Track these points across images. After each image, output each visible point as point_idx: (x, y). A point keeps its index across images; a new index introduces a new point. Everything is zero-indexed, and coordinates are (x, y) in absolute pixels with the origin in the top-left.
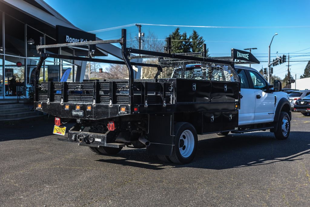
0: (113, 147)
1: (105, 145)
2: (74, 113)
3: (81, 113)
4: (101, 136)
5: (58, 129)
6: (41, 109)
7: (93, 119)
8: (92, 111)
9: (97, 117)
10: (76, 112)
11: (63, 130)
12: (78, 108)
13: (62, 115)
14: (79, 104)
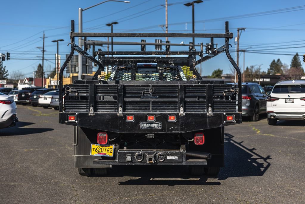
0: (197, 164)
1: (183, 163)
2: (143, 125)
3: (158, 126)
4: (178, 153)
5: (98, 149)
6: (77, 122)
7: (180, 132)
8: (178, 121)
9: (186, 129)
10: (148, 124)
11: (110, 150)
12: (152, 118)
13: (119, 129)
14: (154, 114)
